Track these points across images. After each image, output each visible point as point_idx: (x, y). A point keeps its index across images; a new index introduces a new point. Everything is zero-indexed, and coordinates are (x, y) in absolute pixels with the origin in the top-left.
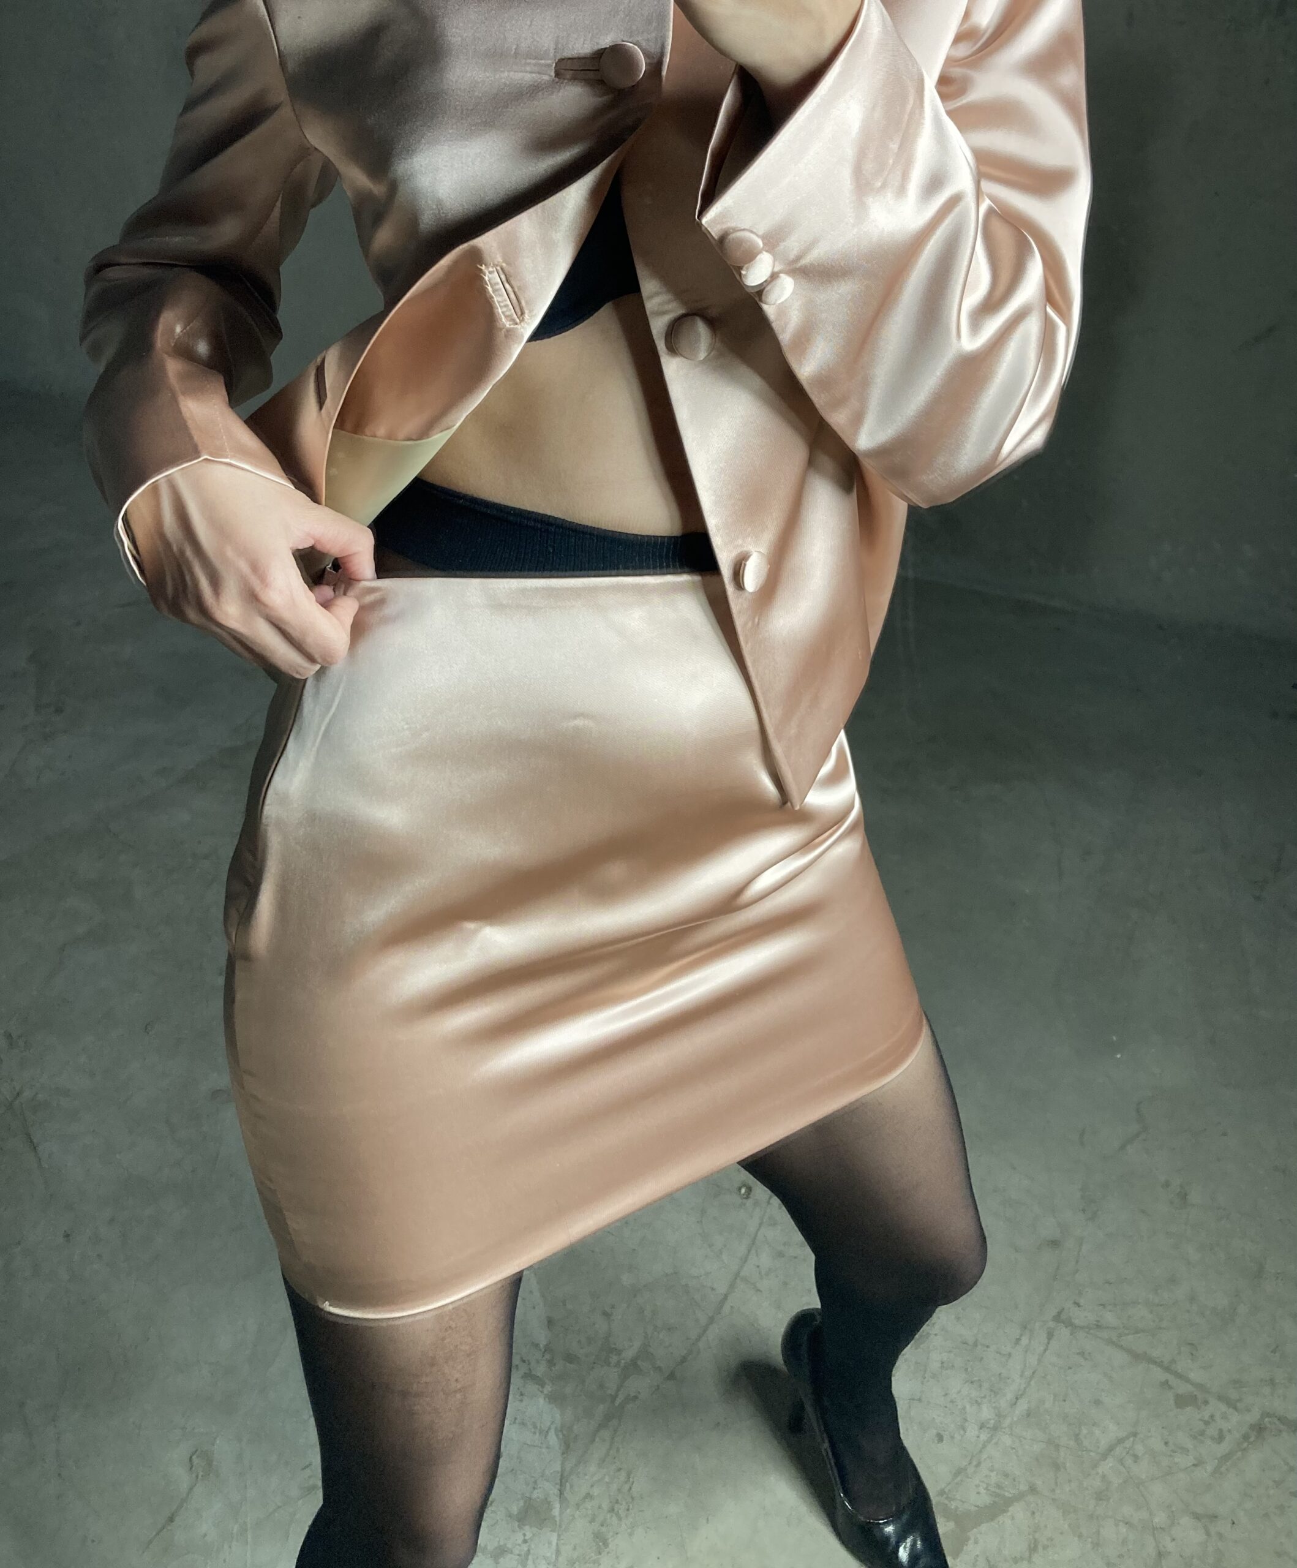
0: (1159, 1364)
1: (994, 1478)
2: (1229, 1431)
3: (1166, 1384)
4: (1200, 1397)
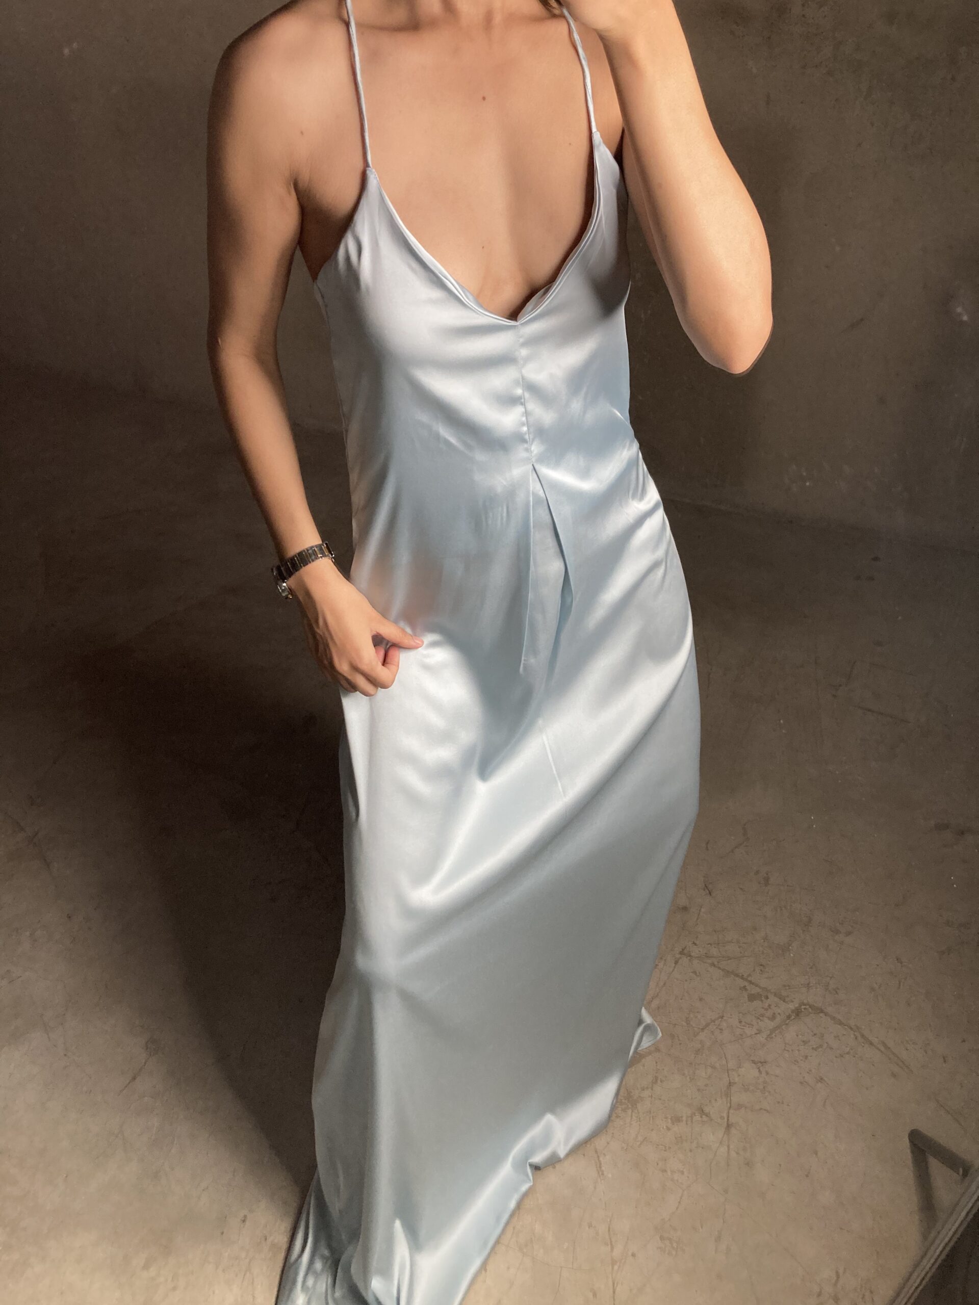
0: (742, 977)
2: (779, 1014)
3: (744, 988)
4: (764, 995)
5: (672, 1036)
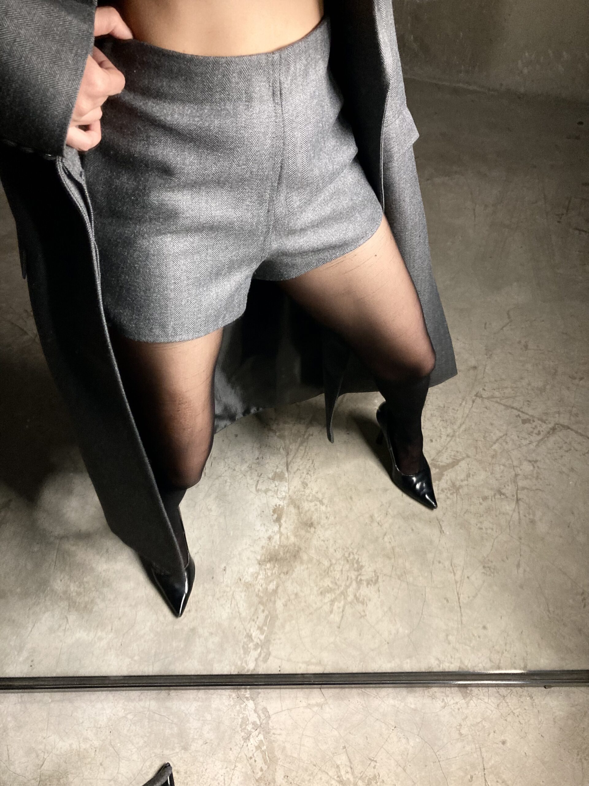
0: (516, 409)
1: (453, 453)
2: (542, 431)
3: (518, 416)
4: (532, 419)
5: (476, 448)
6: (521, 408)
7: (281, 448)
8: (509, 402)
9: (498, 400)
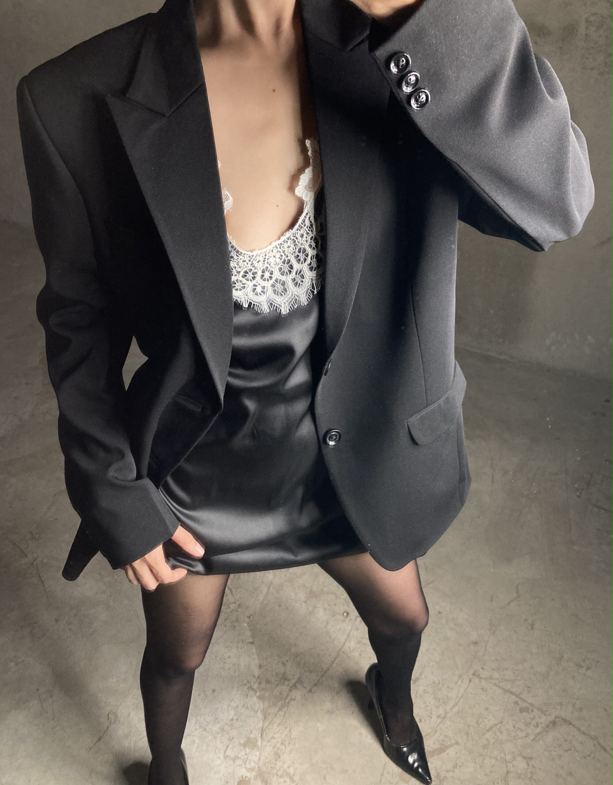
0: (515, 694)
1: (441, 738)
2: (541, 723)
3: (516, 703)
4: (530, 709)
5: (467, 734)
6: (520, 693)
7: (259, 711)
8: (508, 686)
9: (497, 682)
